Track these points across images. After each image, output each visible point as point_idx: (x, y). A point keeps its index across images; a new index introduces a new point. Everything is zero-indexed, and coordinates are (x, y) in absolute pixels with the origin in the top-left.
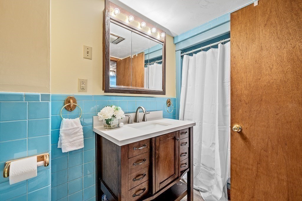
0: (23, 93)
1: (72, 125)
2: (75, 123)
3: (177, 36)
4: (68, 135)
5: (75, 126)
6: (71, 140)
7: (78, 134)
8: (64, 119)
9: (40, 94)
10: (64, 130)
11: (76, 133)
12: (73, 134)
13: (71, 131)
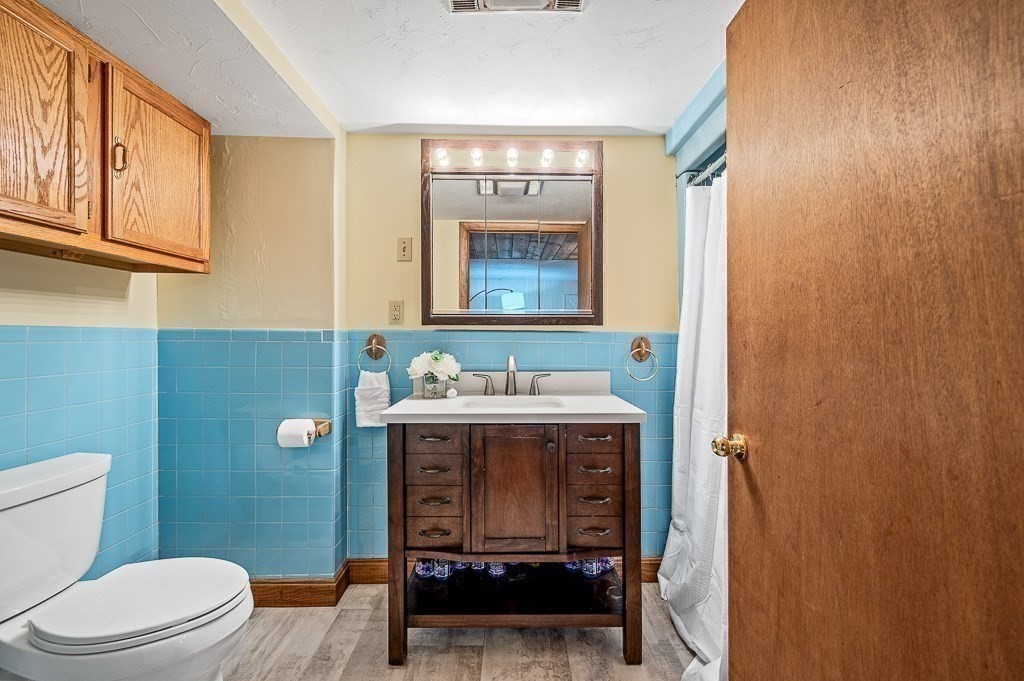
0: (304, 330)
1: (371, 384)
2: (377, 379)
3: (670, 130)
4: (365, 399)
5: (377, 385)
6: (369, 408)
7: (380, 400)
8: (362, 372)
9: (321, 330)
10: (362, 390)
11: (376, 397)
12: (371, 399)
13: (368, 392)
